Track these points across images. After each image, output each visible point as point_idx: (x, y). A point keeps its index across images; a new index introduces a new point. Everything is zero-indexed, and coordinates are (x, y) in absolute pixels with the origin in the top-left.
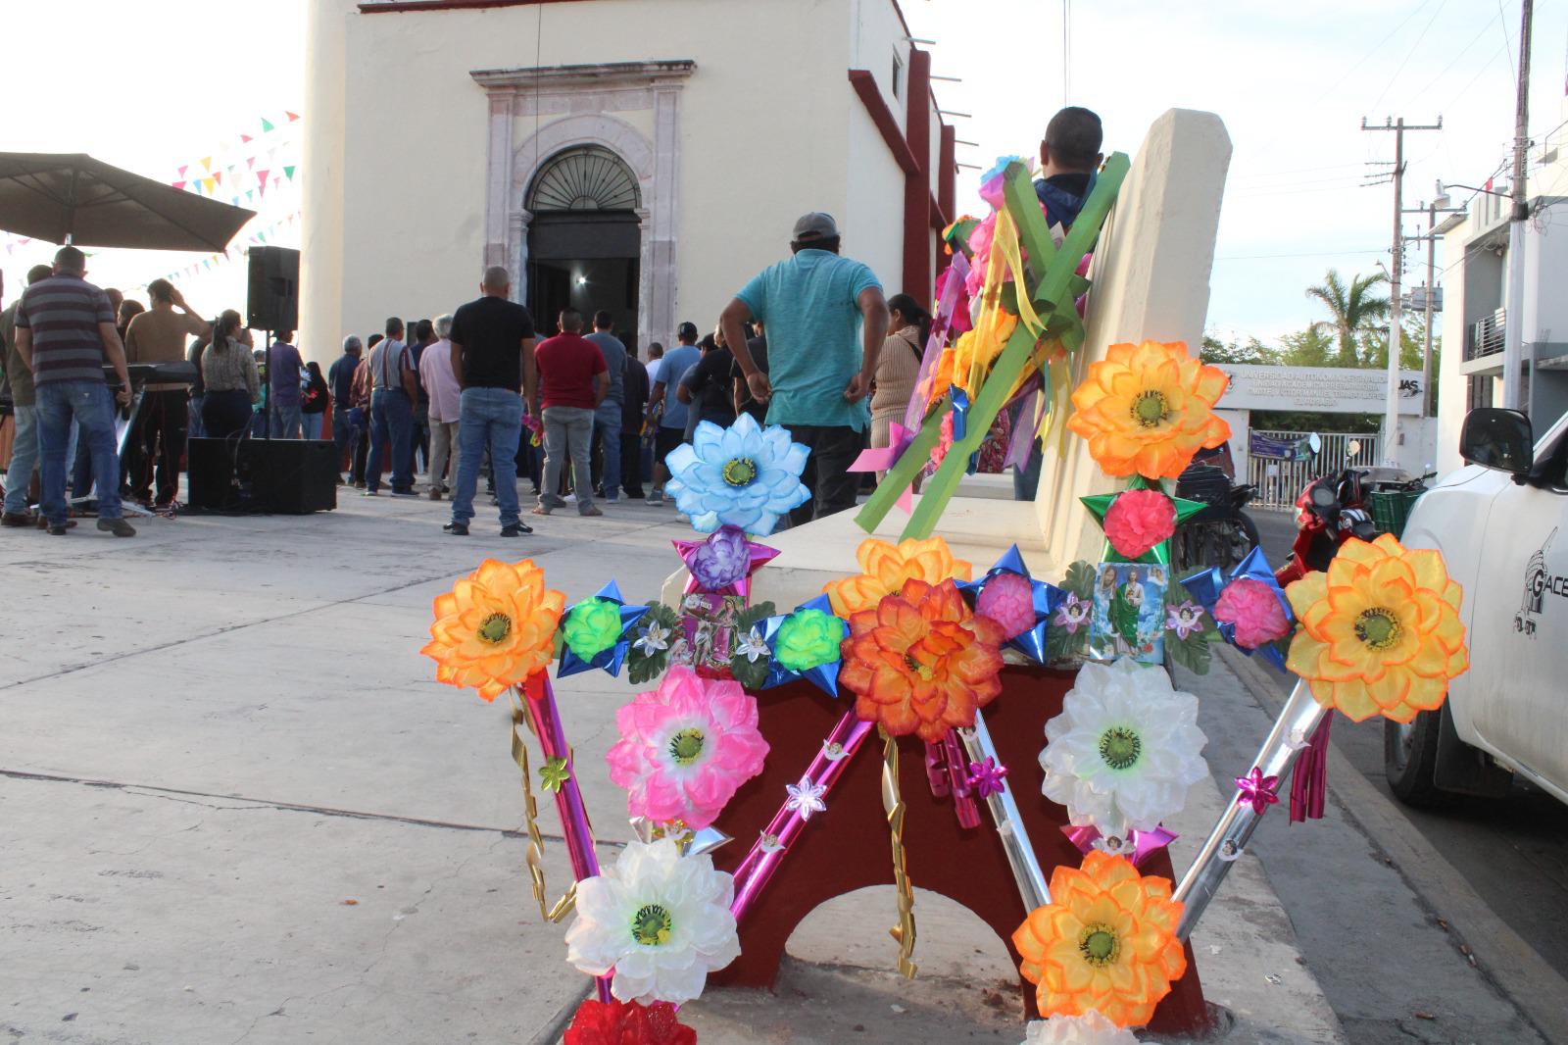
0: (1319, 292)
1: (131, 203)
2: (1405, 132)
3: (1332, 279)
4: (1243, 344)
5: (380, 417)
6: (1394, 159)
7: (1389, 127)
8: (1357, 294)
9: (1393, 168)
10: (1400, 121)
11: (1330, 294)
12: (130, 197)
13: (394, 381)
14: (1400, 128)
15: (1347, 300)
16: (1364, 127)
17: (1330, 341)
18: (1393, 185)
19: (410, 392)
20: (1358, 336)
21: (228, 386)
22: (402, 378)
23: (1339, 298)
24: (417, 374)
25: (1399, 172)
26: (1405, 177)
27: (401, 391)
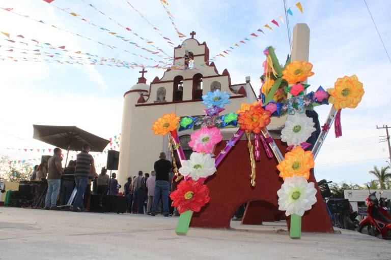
0: (372, 172)
1: (83, 140)
2: (388, 129)
3: (375, 168)
4: (354, 185)
5: (136, 194)
6: (386, 135)
7: (384, 128)
8: (383, 171)
9: (386, 137)
10: (386, 126)
11: (376, 172)
12: (83, 139)
13: (140, 186)
14: (387, 127)
15: (381, 174)
16: (377, 128)
17: (378, 184)
18: (387, 142)
19: (143, 188)
20: (385, 183)
21: (103, 184)
22: (142, 185)
23: (379, 174)
24: (145, 184)
25: (388, 138)
26: (390, 140)
27: (141, 188)
